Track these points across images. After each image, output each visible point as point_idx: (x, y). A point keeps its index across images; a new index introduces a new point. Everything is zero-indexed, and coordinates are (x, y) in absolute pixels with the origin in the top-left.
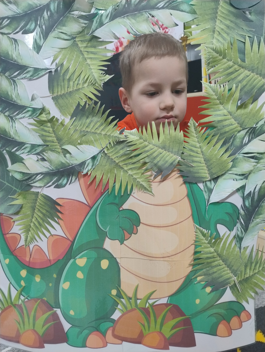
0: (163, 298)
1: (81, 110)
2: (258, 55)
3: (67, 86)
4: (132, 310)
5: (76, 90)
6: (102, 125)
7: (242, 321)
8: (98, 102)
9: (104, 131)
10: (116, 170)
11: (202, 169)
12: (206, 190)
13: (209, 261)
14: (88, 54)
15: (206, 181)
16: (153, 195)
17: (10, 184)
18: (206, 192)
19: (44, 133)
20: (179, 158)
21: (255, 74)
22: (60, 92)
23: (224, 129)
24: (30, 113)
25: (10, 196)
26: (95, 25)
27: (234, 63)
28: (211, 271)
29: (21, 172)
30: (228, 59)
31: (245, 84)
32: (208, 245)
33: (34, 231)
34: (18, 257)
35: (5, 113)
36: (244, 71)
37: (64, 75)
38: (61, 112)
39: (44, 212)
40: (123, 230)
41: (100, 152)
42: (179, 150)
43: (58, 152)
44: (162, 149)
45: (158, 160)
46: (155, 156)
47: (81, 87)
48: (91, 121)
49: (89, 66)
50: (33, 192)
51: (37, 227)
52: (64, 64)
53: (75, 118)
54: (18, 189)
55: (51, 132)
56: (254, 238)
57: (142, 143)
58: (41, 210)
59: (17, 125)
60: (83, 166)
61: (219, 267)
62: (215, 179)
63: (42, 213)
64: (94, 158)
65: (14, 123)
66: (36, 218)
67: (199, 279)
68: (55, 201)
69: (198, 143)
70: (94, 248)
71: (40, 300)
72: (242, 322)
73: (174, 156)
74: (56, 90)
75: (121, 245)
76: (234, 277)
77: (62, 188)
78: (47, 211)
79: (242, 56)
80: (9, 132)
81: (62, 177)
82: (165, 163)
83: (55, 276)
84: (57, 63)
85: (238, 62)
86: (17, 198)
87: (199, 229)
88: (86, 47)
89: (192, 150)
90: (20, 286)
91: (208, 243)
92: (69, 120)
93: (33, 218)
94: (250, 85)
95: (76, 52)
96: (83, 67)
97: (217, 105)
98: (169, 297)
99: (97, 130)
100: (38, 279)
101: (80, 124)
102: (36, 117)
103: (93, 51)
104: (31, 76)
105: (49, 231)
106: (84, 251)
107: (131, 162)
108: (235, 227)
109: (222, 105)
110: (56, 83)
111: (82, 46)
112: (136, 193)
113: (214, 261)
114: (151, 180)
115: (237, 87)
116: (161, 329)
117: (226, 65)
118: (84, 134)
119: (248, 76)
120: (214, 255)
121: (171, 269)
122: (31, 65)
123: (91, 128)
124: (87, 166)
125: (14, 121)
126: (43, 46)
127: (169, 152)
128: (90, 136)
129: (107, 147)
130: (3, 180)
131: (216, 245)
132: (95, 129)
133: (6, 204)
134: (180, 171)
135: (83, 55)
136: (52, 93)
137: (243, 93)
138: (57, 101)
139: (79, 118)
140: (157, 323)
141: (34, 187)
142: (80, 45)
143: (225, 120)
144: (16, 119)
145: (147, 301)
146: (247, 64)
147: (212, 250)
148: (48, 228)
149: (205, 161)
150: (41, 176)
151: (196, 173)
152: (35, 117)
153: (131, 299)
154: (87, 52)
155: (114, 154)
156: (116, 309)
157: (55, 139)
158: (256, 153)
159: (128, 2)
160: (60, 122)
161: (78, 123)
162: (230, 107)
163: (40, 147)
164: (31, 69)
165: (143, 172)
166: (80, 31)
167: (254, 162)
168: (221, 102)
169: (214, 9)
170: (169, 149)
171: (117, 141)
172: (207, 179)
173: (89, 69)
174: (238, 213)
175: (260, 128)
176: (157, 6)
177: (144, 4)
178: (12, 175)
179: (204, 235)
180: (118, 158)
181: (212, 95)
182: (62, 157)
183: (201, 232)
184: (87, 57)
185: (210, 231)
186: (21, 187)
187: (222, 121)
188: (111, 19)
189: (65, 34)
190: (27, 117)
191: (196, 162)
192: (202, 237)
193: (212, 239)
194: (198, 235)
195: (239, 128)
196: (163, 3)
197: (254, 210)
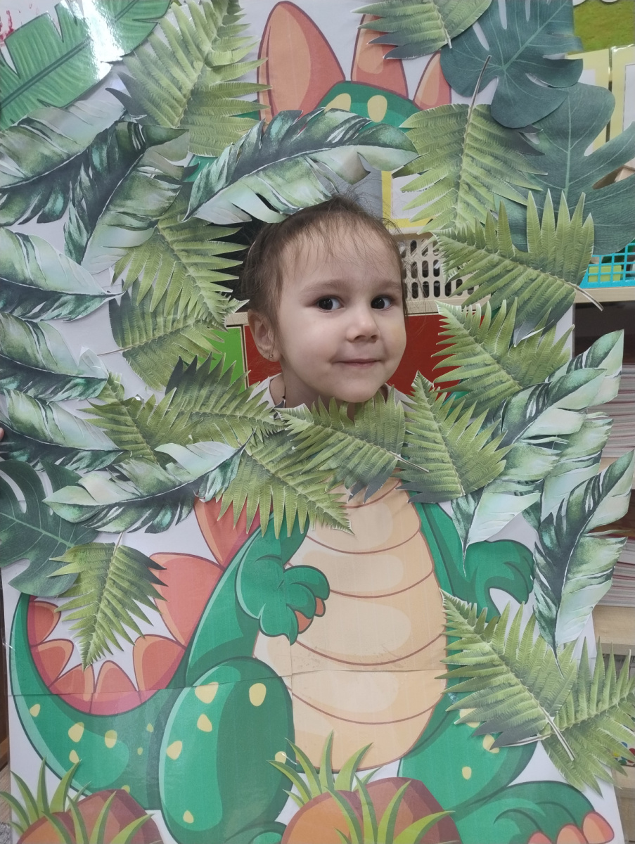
1: (187, 372)
2: (556, 234)
3: (150, 327)
5: (171, 333)
6: (233, 398)
9: (239, 410)
10: (271, 488)
11: (447, 475)
12: (459, 516)
13: (483, 672)
14: (188, 257)
17: (50, 532)
18: (458, 520)
19: (116, 427)
21: (548, 273)
22: (138, 340)
23: (487, 393)
24: (80, 389)
25: (52, 557)
27: (503, 256)
28: (491, 698)
29: (74, 506)
31: (526, 298)
32: (475, 635)
33: (104, 630)
34: (63, 696)
35: (26, 392)
36: (525, 270)
37: (142, 303)
38: (145, 380)
39: (125, 585)
40: (294, 611)
41: (236, 454)
42: (396, 440)
43: (151, 461)
44: (362, 439)
45: (357, 462)
46: (349, 454)
47: (181, 326)
48: (211, 393)
49: (195, 282)
51: (110, 621)
52: (139, 282)
53: (175, 389)
54: (67, 540)
55: (129, 424)
57: (320, 432)
58: (118, 582)
59: (56, 415)
61: (509, 689)
63: (121, 588)
64: (224, 467)
65: (49, 412)
66: (107, 600)
69: (435, 422)
70: (234, 658)
71: (114, 793)
73: (388, 454)
74: (130, 338)
77: (161, 532)
78: (132, 583)
80: (42, 430)
81: (161, 509)
82: (370, 469)
83: (150, 728)
84: (125, 281)
85: (512, 253)
86: (67, 561)
87: (454, 603)
88: (183, 241)
89: (423, 437)
91: (476, 632)
92: (163, 396)
93: (102, 602)
94: (539, 298)
95: (162, 253)
96: (181, 283)
97: (469, 345)
99: (225, 409)
101: (188, 399)
102: (96, 398)
103: (199, 250)
104: (71, 313)
105: (136, 628)
106: (213, 667)
108: (530, 594)
109: (480, 343)
110: (128, 324)
111: (173, 239)
115: (510, 305)
118: (199, 419)
119: (533, 280)
120: (493, 660)
123: (211, 407)
124: (212, 484)
125: (50, 408)
126: (88, 245)
127: (376, 444)
128: (212, 422)
129: (250, 442)
130: (34, 526)
131: (493, 634)
132: (222, 408)
133: (43, 576)
134: (403, 481)
135: (178, 259)
136: (122, 344)
137: (523, 315)
138: (134, 359)
139: (184, 388)
141: (103, 535)
143: (488, 374)
144: (53, 403)
146: (531, 255)
147: (486, 646)
148: (135, 620)
149: (451, 457)
150: (117, 510)
151: (435, 483)
152: (93, 396)
154: (186, 251)
155: (265, 456)
157: (140, 436)
158: (555, 436)
159: (264, 135)
160: (145, 402)
161: (183, 399)
162: (497, 347)
163: (110, 454)
164: (69, 297)
165: (327, 487)
166: (164, 208)
167: (552, 455)
168: (478, 338)
169: (455, 132)
170: (376, 439)
171: (270, 433)
172: (458, 495)
173: (194, 287)
174: (531, 563)
175: (558, 385)
176: (328, 140)
177: (299, 136)
178: (54, 513)
179: (464, 614)
180: (273, 463)
181: (459, 329)
182: (158, 469)
183: (456, 608)
184: (187, 263)
185: (475, 604)
186: (76, 536)
187: (481, 377)
188: (230, 179)
189: (134, 216)
190: (75, 398)
191: (434, 460)
192: (461, 619)
193: (483, 623)
194: (453, 614)
195: (517, 388)
196: (342, 131)
197: (566, 554)
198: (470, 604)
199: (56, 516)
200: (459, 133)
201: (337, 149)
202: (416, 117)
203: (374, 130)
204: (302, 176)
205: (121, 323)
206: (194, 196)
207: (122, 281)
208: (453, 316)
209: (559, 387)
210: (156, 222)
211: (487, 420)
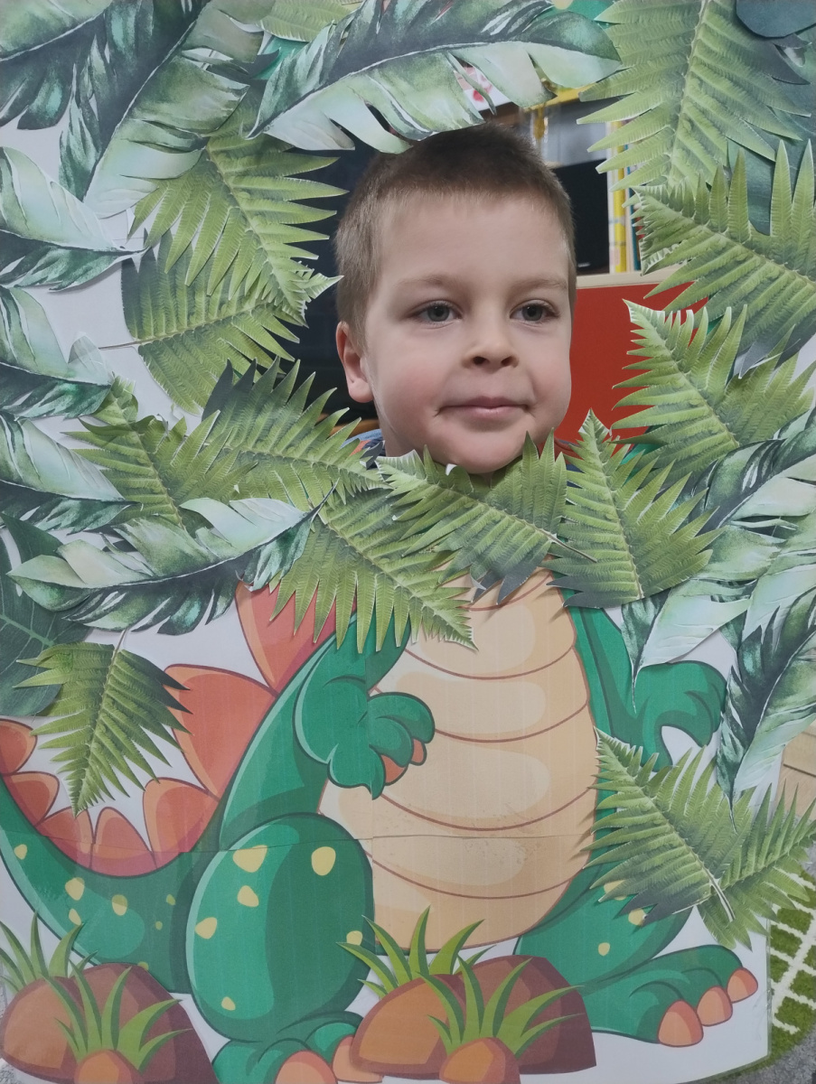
0: (503, 940)
1: (240, 384)
2: (813, 211)
3: (185, 310)
4: (413, 984)
5: (217, 322)
6: (306, 433)
7: (732, 1000)
8: (293, 364)
9: (316, 452)
10: (356, 575)
11: (620, 568)
12: (631, 627)
13: (640, 834)
14: (251, 201)
15: (630, 603)
16: (474, 649)
17: (18, 621)
18: (630, 633)
19: (121, 465)
20: (552, 538)
21: (795, 271)
22: (164, 328)
23: (688, 449)
24: (68, 400)
25: (21, 658)
26: (269, 99)
27: (732, 238)
28: (646, 865)
29: (53, 586)
30: (714, 223)
31: (760, 306)
32: (637, 788)
33: (101, 766)
34: (54, 840)
36: (763, 263)
37: (173, 272)
38: (171, 394)
39: (130, 707)
40: (379, 755)
41: (304, 520)
42: (551, 513)
43: (172, 523)
44: (499, 509)
45: (489, 543)
46: (479, 529)
47: (233, 311)
48: (273, 422)
49: (259, 242)
50: (95, 645)
51: (109, 754)
52: (171, 235)
53: (219, 412)
54: (44, 635)
55: (142, 461)
56: (772, 764)
57: (436, 495)
58: (119, 701)
59: (28, 438)
60: (250, 564)
61: (669, 852)
62: (659, 597)
63: (124, 711)
64: (285, 539)
65: (17, 435)
66: (105, 725)
67: (609, 888)
68: (163, 673)
69: (607, 489)
70: (290, 814)
71: (129, 969)
72: (731, 1003)
73: (537, 532)
74: (152, 325)
75: (374, 798)
76: (712, 879)
77: (182, 633)
78: (140, 705)
79: (759, 212)
80: (7, 464)
81: (185, 599)
83: (171, 900)
84: (149, 233)
85: (747, 235)
86: (44, 665)
87: (612, 747)
88: (244, 174)
89: (589, 509)
90: (66, 923)
92: (198, 420)
93: (97, 728)
94: (779, 309)
95: (210, 192)
96: (237, 243)
97: (669, 373)
98: (520, 936)
99: (291, 449)
100: (120, 908)
101: (236, 430)
102: (92, 415)
103: (268, 191)
104: (61, 277)
105: (146, 767)
106: (259, 826)
107: (403, 551)
108: (714, 735)
109: (686, 372)
110: (150, 302)
111: (229, 170)
112: (420, 643)
113: (655, 836)
114: (465, 605)
115: (736, 315)
116: (496, 1029)
117: (706, 244)
118: (252, 462)
119: (772, 280)
120: (654, 819)
121: (525, 859)
122: (58, 240)
123: (272, 444)
124: (265, 564)
125: (19, 427)
126: (96, 172)
127: (520, 517)
128: (271, 468)
129: (326, 504)
131: (661, 787)
132: (287, 448)
133: (8, 685)
134: (555, 573)
135: (235, 203)
136: (139, 333)
137: (752, 333)
138: (156, 359)
139: (231, 411)
140: (486, 1014)
141: (94, 631)
142: (223, 169)
143: (693, 420)
144: (23, 419)
145: (455, 955)
146: (773, 240)
147: (649, 802)
148: (145, 757)
149: (627, 541)
150: (116, 596)
151: (602, 579)
152: (88, 412)
153: (408, 954)
154: (249, 191)
155: (350, 525)
156: (362, 984)
157: (158, 481)
158: (777, 517)
159: (384, 13)
160: (170, 427)
161: (230, 429)
162: (711, 378)
163: (109, 508)
164: (61, 252)
165: (441, 578)
166: (220, 119)
167: (773, 545)
168: (684, 363)
169: (678, 36)
170: (521, 509)
171: (358, 491)
172: (634, 598)
173: (257, 251)
174: (722, 693)
175: (794, 444)
176: (484, 30)
177: (439, 18)
178: (24, 593)
179: (624, 759)
180: (362, 536)
181: (658, 348)
182: (184, 536)
183: (614, 753)
184: (248, 212)
185: (641, 748)
186: (56, 628)
187: (681, 424)
188: (326, 77)
189: (171, 128)
190: (61, 413)
191: (602, 545)
192: (620, 767)
193: (648, 772)
194: (609, 761)
195: (732, 443)
196: (505, 18)
197: (770, 681)
198: (635, 747)
199: (25, 598)
200: (684, 38)
201: (497, 45)
202: (621, 6)
203: (555, 20)
204: (439, 82)
205: (139, 301)
206: (268, 99)
207: (145, 230)
208: (652, 327)
209: (795, 447)
210: (206, 141)
211: (686, 490)
